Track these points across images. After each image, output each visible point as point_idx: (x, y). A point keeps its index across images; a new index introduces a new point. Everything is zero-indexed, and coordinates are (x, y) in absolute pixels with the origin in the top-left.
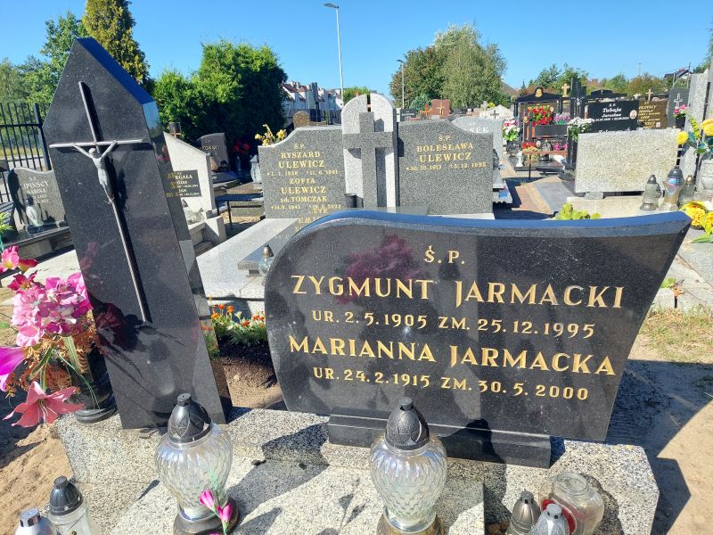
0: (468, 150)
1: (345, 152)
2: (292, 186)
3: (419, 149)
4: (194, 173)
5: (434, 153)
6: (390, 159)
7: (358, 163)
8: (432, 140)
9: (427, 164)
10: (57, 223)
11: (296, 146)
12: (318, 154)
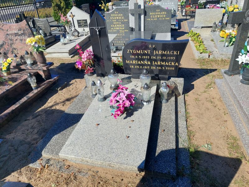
0: (164, 14)
1: (130, 14)
2: (114, 24)
3: (151, 14)
4: (86, 20)
5: (155, 15)
6: (142, 17)
7: (133, 18)
8: (155, 11)
9: (153, 18)
10: (48, 35)
11: (116, 13)
12: (122, 15)
